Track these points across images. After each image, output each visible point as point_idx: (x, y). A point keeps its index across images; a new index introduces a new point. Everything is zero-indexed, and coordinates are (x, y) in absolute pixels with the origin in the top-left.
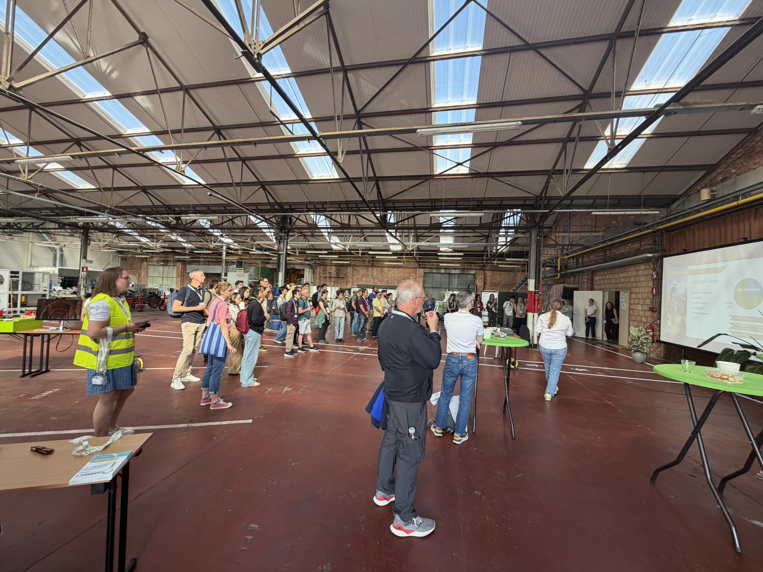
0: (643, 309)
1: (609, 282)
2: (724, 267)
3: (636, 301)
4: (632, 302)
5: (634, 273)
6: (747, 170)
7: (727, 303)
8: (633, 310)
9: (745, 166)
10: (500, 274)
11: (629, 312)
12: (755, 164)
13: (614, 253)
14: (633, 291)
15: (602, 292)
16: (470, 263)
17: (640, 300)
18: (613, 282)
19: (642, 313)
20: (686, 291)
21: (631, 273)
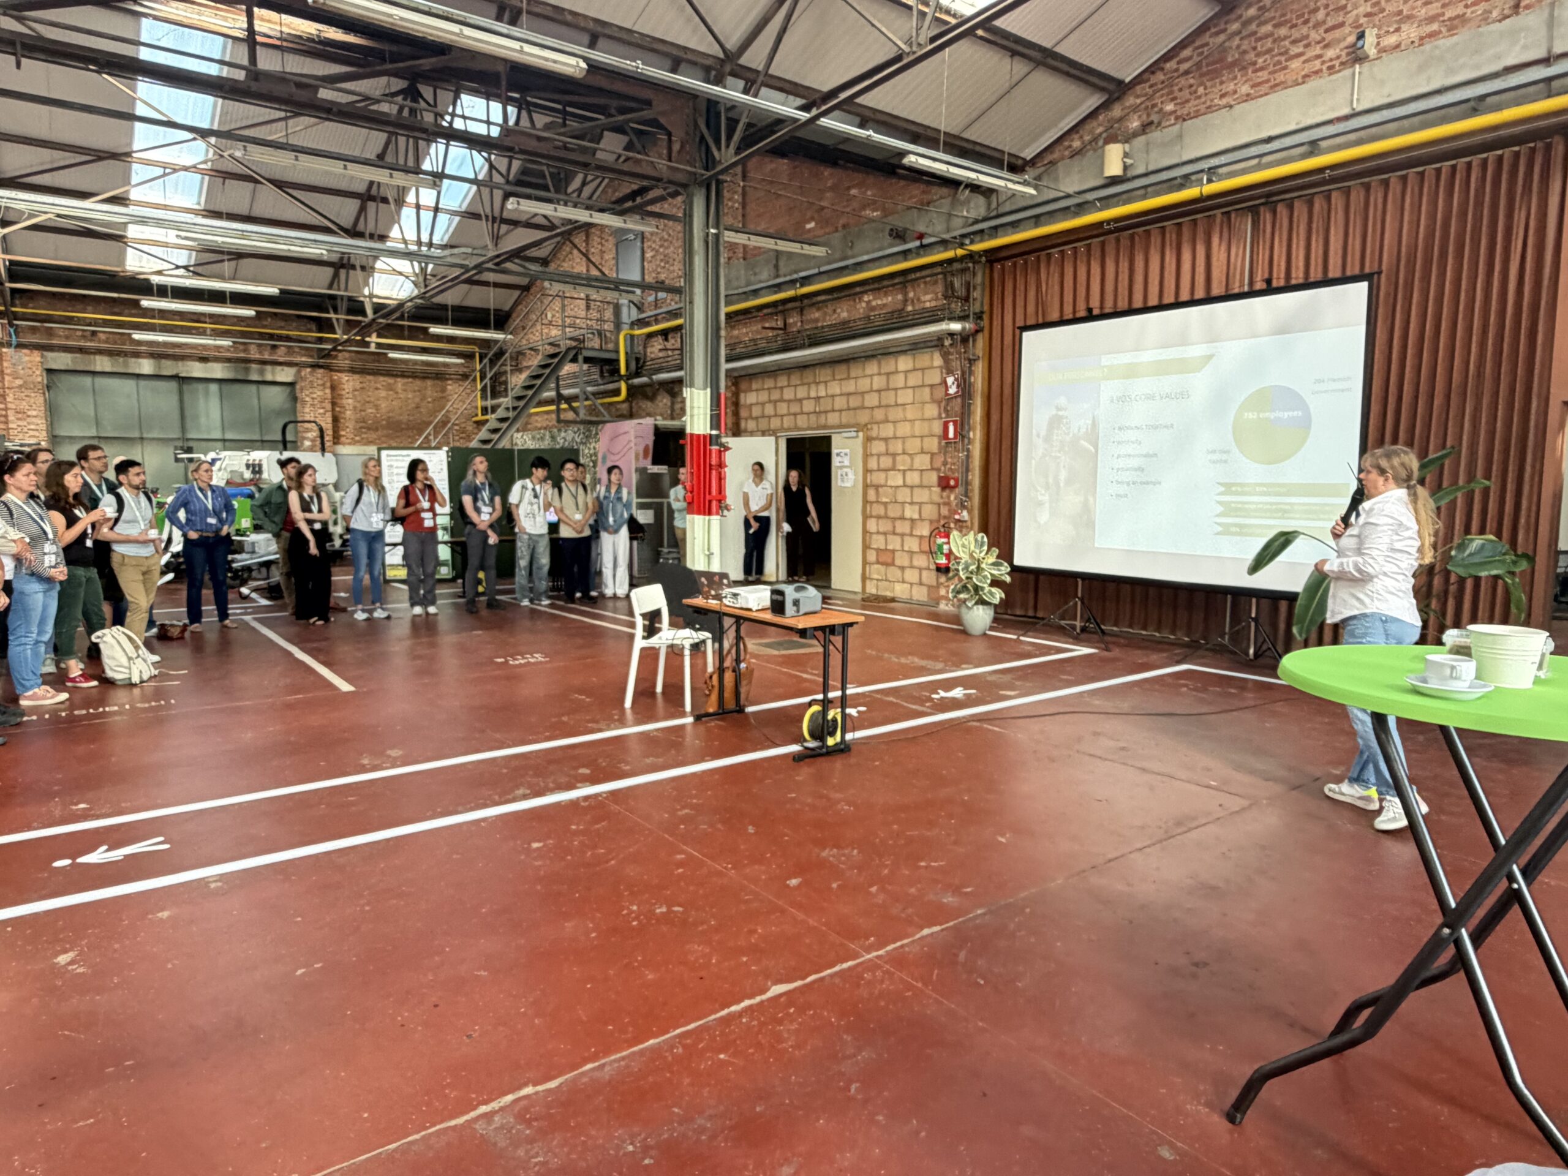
0: (909, 482)
1: (795, 408)
2: (1210, 357)
3: (886, 462)
4: (873, 464)
5: (878, 382)
6: (1202, 108)
7: (1214, 452)
8: (877, 487)
9: (1199, 97)
10: (390, 388)
11: (865, 494)
12: (1222, 96)
13: (817, 320)
14: (874, 434)
15: (773, 438)
16: (271, 337)
17: (898, 458)
18: (805, 410)
19: (904, 495)
20: (1094, 424)
21: (868, 381)
